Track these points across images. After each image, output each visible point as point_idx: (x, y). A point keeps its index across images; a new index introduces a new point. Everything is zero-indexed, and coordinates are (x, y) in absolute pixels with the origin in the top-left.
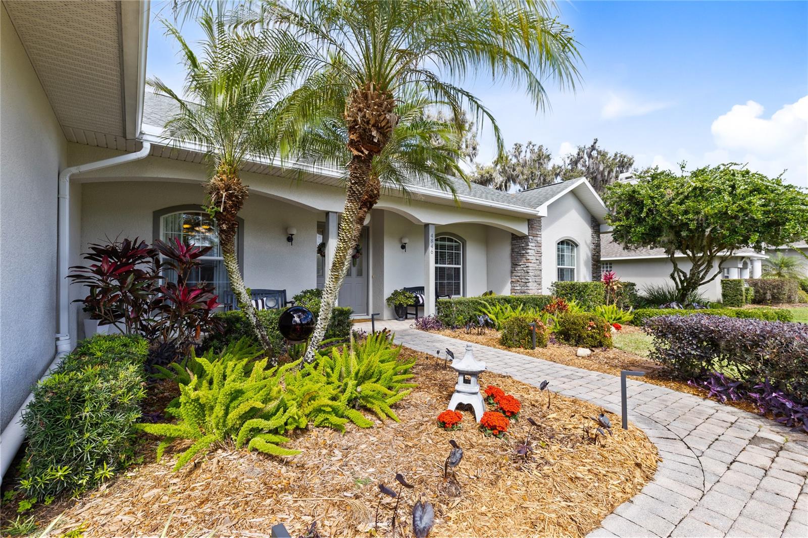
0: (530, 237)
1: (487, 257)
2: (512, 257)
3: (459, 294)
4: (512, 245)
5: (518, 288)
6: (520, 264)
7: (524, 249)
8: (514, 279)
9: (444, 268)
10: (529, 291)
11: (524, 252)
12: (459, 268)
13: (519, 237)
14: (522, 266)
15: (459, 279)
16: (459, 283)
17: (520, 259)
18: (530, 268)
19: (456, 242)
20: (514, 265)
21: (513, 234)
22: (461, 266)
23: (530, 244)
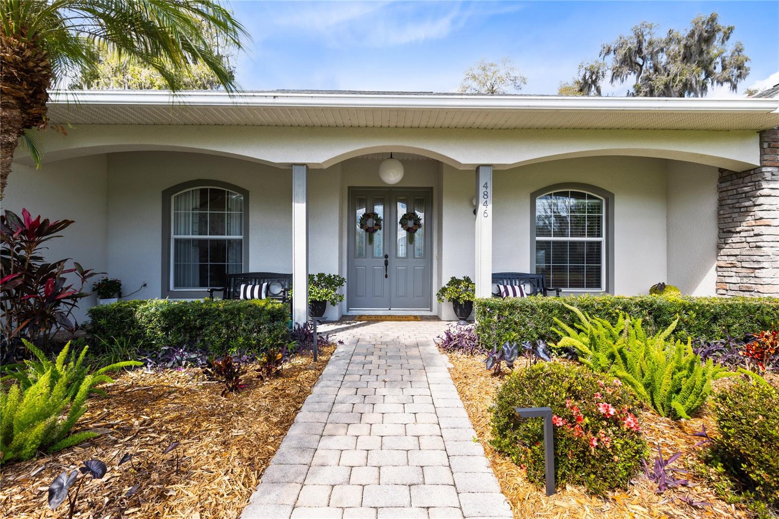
0: (764, 169)
1: (667, 221)
2: (720, 217)
3: (599, 286)
4: (720, 191)
5: (734, 280)
6: (738, 229)
7: (748, 198)
8: (723, 261)
9: (565, 242)
10: (760, 288)
11: (747, 204)
12: (599, 243)
13: (736, 173)
14: (742, 234)
15: (599, 261)
16: (599, 269)
17: (738, 219)
18: (764, 238)
19: (590, 197)
20: (725, 232)
21: (721, 170)
22: (603, 239)
23: (764, 185)
